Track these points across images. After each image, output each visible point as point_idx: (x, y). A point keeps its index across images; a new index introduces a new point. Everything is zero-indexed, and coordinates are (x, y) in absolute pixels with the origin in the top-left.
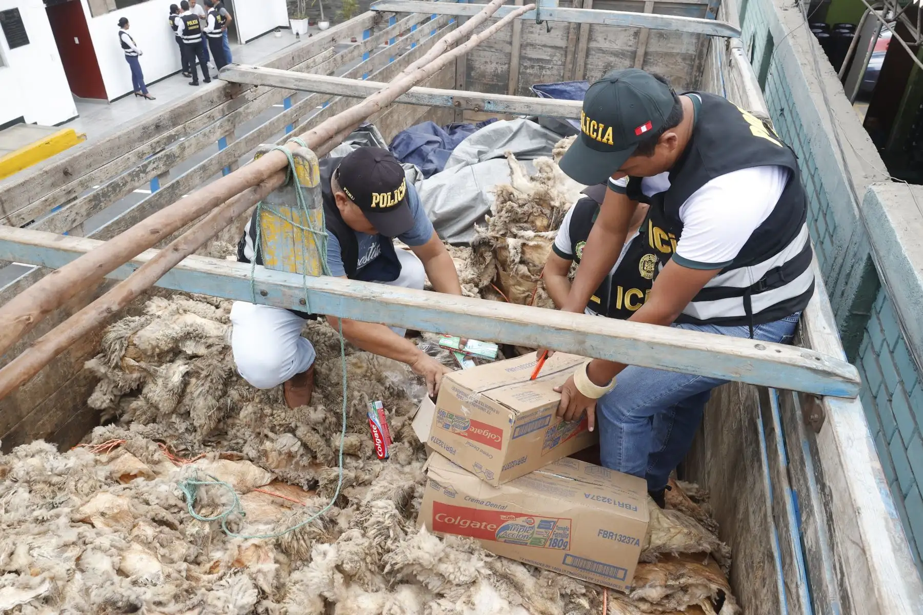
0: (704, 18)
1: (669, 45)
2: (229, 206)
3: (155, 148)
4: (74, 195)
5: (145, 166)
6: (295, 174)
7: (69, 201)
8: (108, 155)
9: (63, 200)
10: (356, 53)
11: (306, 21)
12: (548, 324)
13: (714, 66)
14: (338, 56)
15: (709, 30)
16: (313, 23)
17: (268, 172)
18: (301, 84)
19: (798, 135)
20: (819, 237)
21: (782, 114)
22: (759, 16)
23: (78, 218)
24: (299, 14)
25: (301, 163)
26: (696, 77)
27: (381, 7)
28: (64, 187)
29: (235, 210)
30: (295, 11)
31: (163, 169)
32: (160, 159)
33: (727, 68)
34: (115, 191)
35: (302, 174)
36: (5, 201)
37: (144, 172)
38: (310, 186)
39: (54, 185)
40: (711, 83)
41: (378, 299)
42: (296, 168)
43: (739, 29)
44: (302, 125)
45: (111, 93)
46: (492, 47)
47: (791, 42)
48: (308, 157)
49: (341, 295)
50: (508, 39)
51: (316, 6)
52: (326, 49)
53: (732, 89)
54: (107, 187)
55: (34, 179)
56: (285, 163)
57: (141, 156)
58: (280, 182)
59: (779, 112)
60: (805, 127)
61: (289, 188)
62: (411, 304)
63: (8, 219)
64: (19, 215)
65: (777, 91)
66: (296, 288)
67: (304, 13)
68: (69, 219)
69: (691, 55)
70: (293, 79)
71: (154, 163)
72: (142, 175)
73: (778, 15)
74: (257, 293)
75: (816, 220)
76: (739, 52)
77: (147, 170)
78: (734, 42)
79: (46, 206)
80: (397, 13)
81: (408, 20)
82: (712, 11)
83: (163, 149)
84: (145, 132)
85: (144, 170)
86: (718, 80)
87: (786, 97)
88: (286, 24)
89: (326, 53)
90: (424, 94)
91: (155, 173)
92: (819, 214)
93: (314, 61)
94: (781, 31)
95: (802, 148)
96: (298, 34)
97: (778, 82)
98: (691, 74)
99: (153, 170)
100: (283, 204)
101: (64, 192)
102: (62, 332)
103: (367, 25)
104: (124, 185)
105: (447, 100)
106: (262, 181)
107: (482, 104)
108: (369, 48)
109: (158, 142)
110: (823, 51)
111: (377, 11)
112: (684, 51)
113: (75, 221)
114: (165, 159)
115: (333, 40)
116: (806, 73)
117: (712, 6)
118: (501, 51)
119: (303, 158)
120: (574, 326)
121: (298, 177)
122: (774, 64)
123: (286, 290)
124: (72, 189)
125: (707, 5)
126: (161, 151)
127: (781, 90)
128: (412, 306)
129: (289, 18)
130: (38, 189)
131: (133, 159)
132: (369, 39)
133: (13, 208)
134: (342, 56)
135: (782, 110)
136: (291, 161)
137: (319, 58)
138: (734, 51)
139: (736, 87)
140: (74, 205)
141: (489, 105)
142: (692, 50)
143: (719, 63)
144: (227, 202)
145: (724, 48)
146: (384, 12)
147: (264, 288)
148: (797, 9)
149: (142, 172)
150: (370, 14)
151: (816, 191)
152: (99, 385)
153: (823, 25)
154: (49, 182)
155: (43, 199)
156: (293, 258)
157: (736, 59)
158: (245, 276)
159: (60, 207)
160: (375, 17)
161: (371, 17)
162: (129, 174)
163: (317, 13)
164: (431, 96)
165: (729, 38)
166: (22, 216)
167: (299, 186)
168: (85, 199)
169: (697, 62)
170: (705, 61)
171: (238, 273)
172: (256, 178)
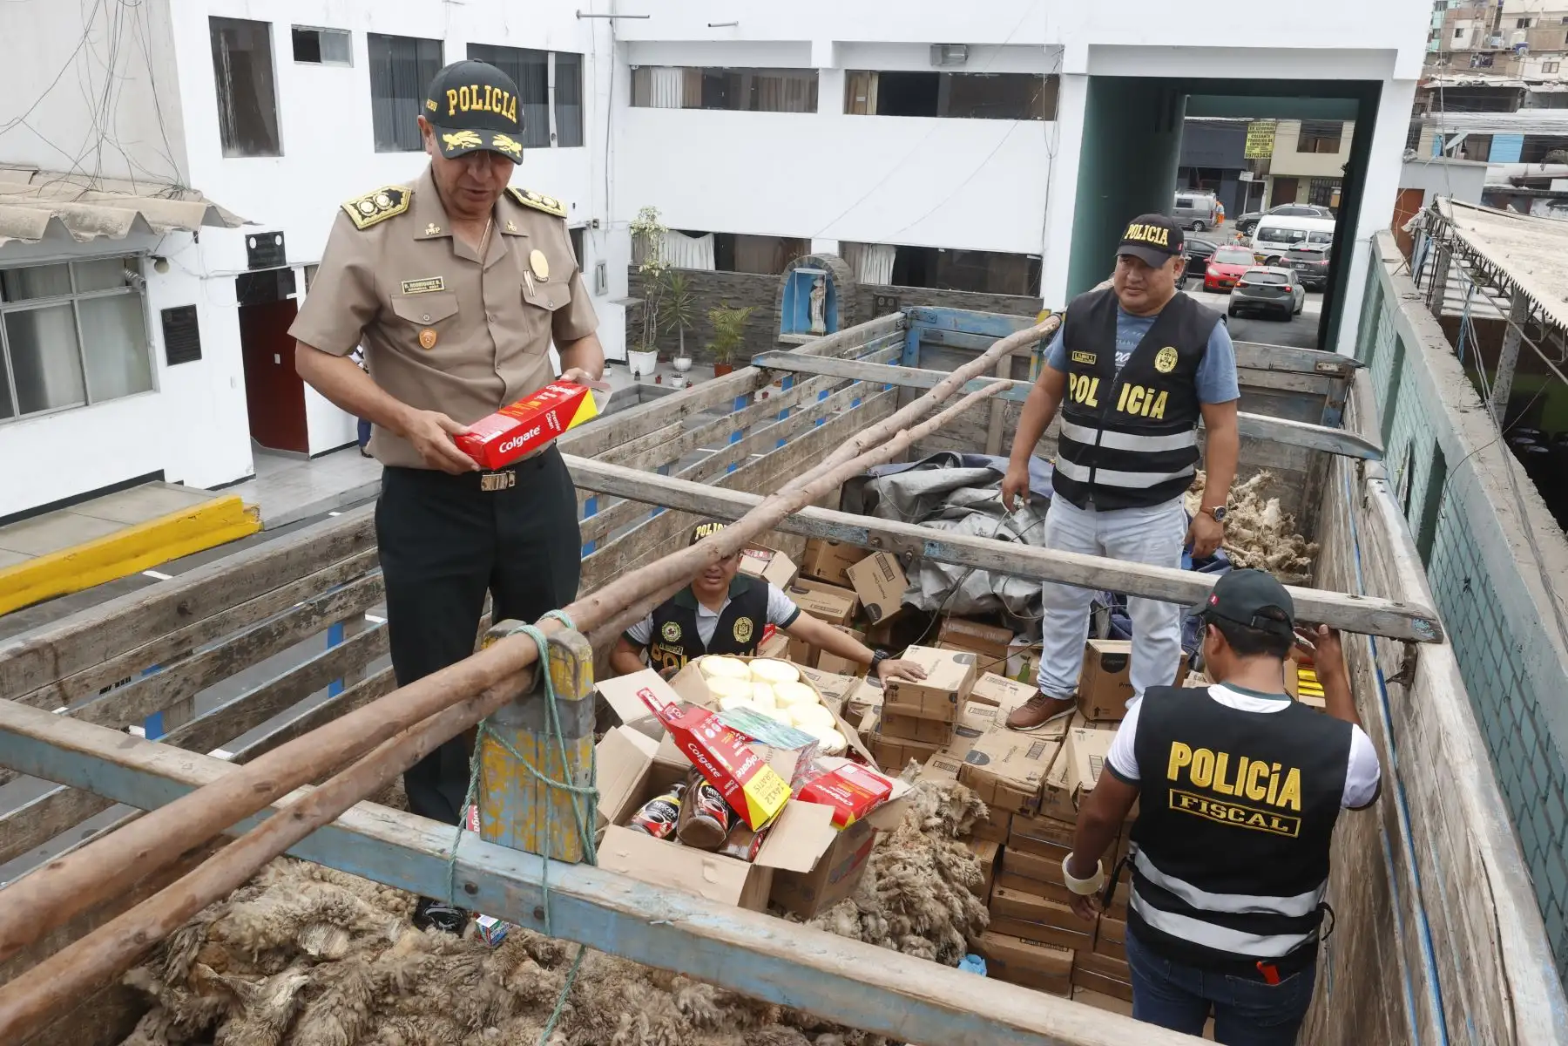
0: (1318, 423)
1: (1261, 454)
2: (415, 733)
3: (347, 574)
4: (186, 649)
5: (324, 603)
6: (548, 677)
7: (177, 659)
8: (264, 581)
9: (166, 656)
10: (719, 431)
11: (653, 356)
12: (999, 1016)
13: (1340, 499)
14: (688, 435)
15: (1327, 444)
16: (664, 358)
17: (498, 675)
18: (614, 484)
19: (1500, 631)
20: (1553, 834)
21: (1467, 588)
22: (1419, 414)
23: (187, 688)
24: (644, 343)
25: (561, 655)
26: (1308, 510)
27: (770, 362)
28: (171, 635)
29: (426, 742)
30: (638, 338)
31: (354, 607)
32: (352, 592)
33: (1361, 511)
34: (262, 643)
35: (561, 677)
36: (63, 654)
37: (322, 614)
38: (573, 698)
39: (156, 630)
40: (1335, 527)
41: (678, 925)
42: (550, 663)
43: (1380, 447)
44: (611, 544)
45: (316, 443)
46: (954, 432)
47: (1476, 467)
48: (574, 647)
49: (612, 910)
50: (982, 421)
51: (675, 333)
52: (668, 423)
53: (1370, 549)
54: (250, 636)
55: (122, 618)
56: (532, 657)
57: (320, 585)
58: (519, 690)
59: (1462, 584)
60: (1510, 620)
61: (536, 699)
62: (740, 943)
63: (60, 685)
64: (78, 681)
65: (1457, 546)
66: (531, 885)
67: (652, 342)
68: (170, 689)
69: (1301, 474)
70: (602, 475)
71: (341, 598)
72: (314, 618)
73: (1451, 419)
74: (459, 887)
75: (1545, 799)
76: (1381, 487)
77: (327, 610)
78: (1372, 467)
79: (133, 665)
80: (794, 372)
81: (814, 383)
82: (1334, 407)
83: (362, 576)
84: (335, 546)
85: (320, 609)
86: (1346, 525)
87: (1473, 559)
88: (620, 356)
89: (669, 430)
90: (821, 520)
91: (339, 615)
92: (1548, 788)
93: (646, 443)
94: (1458, 447)
95: (1509, 655)
96: (637, 374)
97: (1458, 531)
98: (1299, 504)
99: (337, 610)
100: (522, 726)
101: (170, 643)
102: (37, 983)
103: (743, 388)
104: (281, 633)
105: (859, 534)
106: (485, 690)
107: (921, 547)
108: (743, 424)
109: (355, 564)
110: (1535, 489)
111: (761, 367)
112: (1287, 466)
113: (178, 693)
114: (362, 591)
115: (683, 409)
116: (1507, 524)
117: (1334, 398)
118: (969, 438)
119: (565, 649)
120: (1050, 1027)
121: (553, 682)
122: (1448, 497)
123: (511, 886)
124: (187, 638)
125: (1325, 396)
126: (357, 578)
127: (1463, 547)
128: (741, 947)
129: (627, 349)
130: (126, 636)
131: (305, 591)
132: (744, 410)
133: (75, 666)
134: (695, 436)
135: (1468, 581)
136: (544, 654)
137: (655, 437)
138: (1373, 483)
139: (1376, 548)
140: (184, 665)
141: (932, 550)
142: (1301, 466)
143: (1348, 496)
144: (411, 729)
145: (1356, 475)
146: (774, 369)
147: (471, 878)
148: (1483, 412)
149: (317, 614)
150: (751, 371)
151: (1541, 743)
152: (145, 1018)
153: (1534, 432)
154: (146, 625)
155: (132, 652)
156: (532, 825)
157: (1375, 498)
158: (442, 851)
159: (160, 666)
160: (757, 376)
161: (752, 376)
162: (293, 616)
163: (674, 344)
164: (834, 525)
165: (1364, 459)
166: (87, 681)
167: (553, 698)
168: (206, 655)
169: (1310, 485)
170: (1325, 485)
171: (432, 845)
172: (472, 686)
